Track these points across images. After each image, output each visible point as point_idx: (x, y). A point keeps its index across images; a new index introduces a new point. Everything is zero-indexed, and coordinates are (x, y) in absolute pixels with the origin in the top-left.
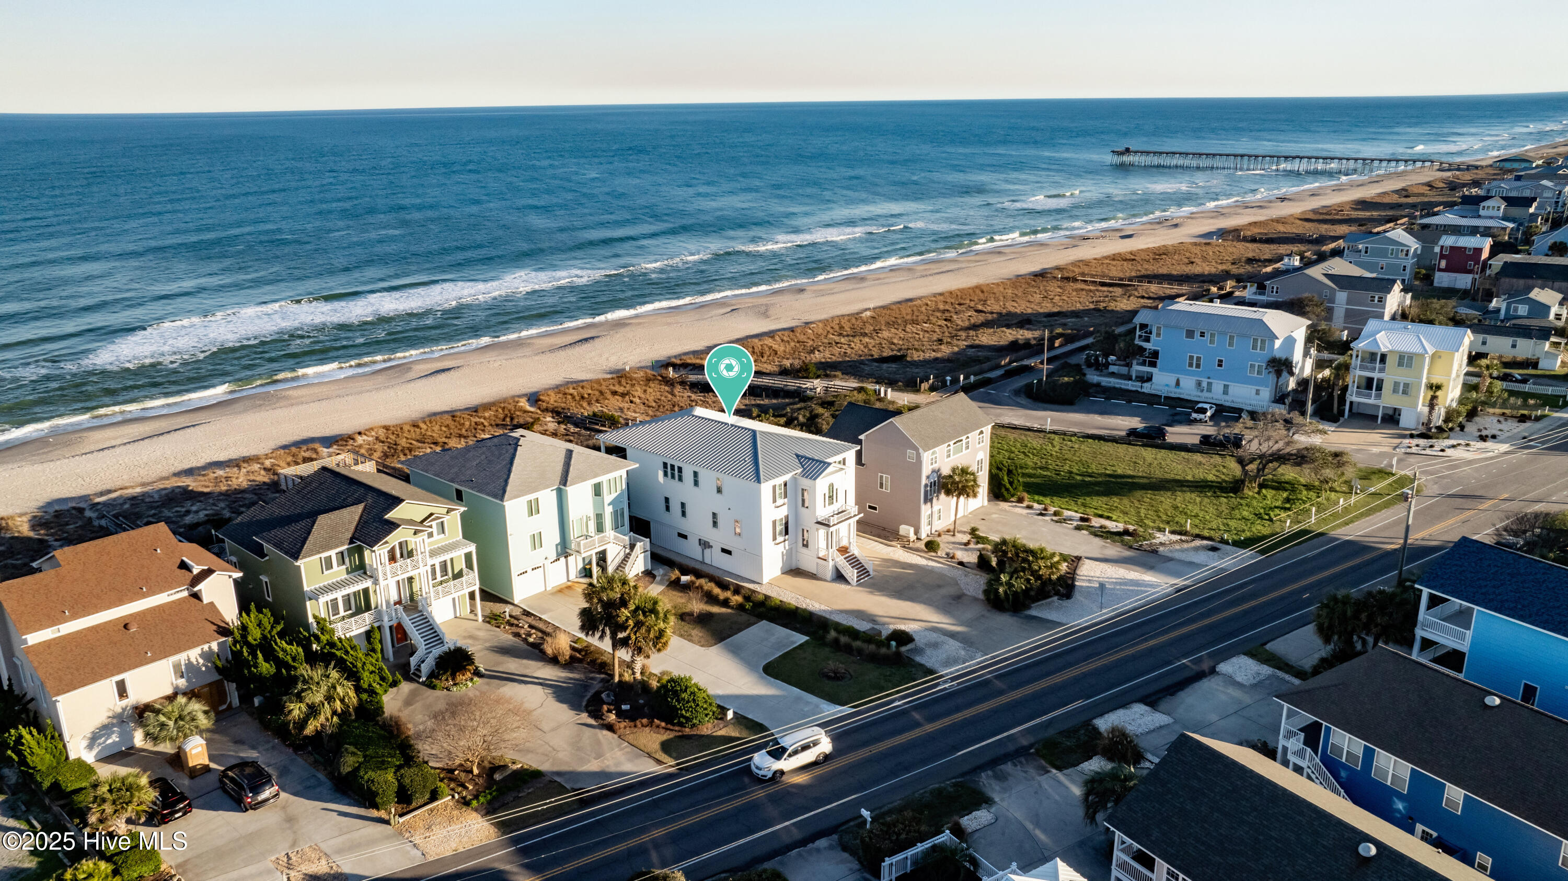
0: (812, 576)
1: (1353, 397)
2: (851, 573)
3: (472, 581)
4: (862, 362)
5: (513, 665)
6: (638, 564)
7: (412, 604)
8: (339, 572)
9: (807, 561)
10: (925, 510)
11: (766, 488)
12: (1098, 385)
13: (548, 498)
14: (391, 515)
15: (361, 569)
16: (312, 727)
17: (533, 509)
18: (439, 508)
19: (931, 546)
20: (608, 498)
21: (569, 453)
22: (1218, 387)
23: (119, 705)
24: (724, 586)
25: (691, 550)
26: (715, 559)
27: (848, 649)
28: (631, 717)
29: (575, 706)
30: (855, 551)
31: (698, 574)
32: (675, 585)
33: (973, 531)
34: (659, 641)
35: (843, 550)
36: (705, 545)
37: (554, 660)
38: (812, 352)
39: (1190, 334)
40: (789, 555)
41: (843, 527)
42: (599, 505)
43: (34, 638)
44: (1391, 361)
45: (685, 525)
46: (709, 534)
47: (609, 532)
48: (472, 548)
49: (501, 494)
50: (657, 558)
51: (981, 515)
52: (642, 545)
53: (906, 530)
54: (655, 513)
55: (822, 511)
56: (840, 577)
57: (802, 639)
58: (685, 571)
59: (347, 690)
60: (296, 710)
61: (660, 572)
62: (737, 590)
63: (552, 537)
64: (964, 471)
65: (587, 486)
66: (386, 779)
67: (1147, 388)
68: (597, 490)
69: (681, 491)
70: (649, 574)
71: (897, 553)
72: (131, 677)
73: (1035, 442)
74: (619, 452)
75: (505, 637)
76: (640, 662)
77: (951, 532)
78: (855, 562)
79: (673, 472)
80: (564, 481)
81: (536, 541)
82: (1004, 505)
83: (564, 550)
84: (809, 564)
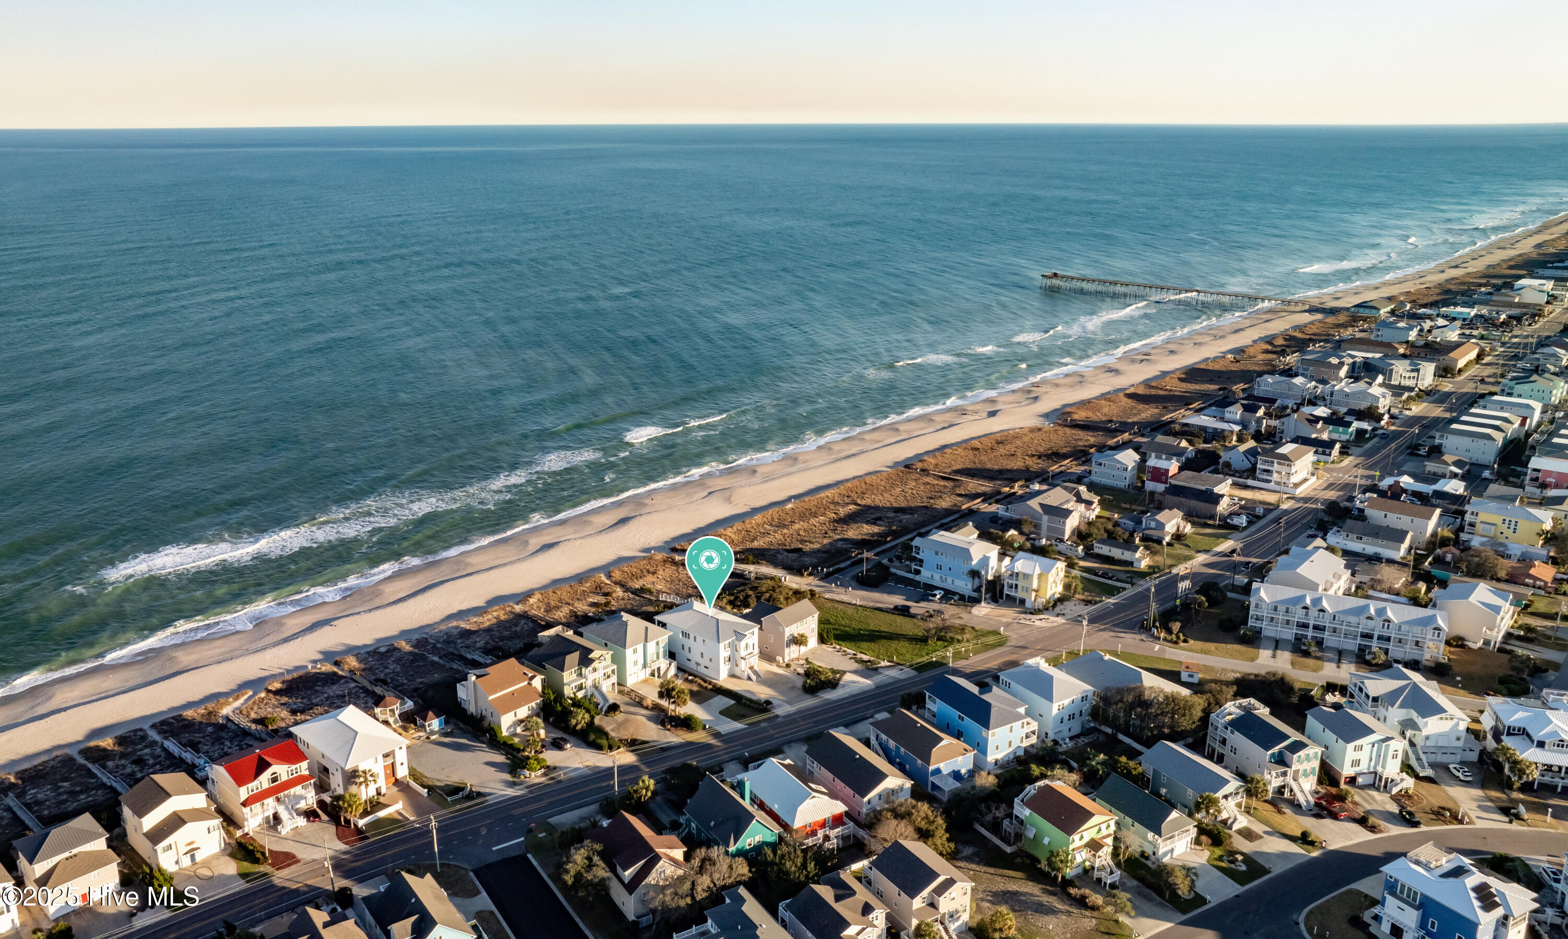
0: (739, 678)
1: (1006, 591)
2: (753, 677)
3: (614, 679)
4: (778, 551)
5: (632, 709)
6: (673, 671)
7: (596, 687)
8: (574, 676)
9: (737, 672)
10: (787, 650)
11: (722, 645)
12: (895, 574)
13: (640, 647)
14: (591, 656)
15: (580, 675)
16: (579, 727)
17: (635, 651)
18: (604, 652)
19: (788, 666)
20: (661, 645)
21: (647, 629)
22: (949, 580)
23: (514, 719)
24: (705, 681)
25: (692, 666)
26: (702, 670)
27: (749, 706)
28: (676, 726)
29: (656, 723)
30: (756, 668)
31: (695, 676)
32: (686, 680)
33: (807, 660)
34: (684, 703)
35: (751, 668)
36: (698, 664)
37: (647, 708)
38: (753, 541)
39: (937, 553)
40: (731, 669)
41: (752, 660)
42: (658, 649)
43: (491, 698)
44: (1021, 577)
45: (690, 656)
46: (700, 660)
47: (662, 659)
48: (615, 667)
49: (624, 646)
50: (680, 669)
51: (813, 652)
52: (674, 664)
53: (779, 659)
54: (678, 650)
55: (743, 653)
56: (749, 679)
57: (733, 702)
58: (690, 674)
59: (587, 716)
60: (574, 722)
61: (680, 674)
62: (710, 683)
63: (641, 662)
64: (802, 636)
65: (654, 642)
66: (604, 742)
67: (917, 578)
68: (658, 643)
69: (689, 643)
70: (676, 675)
71: (774, 669)
72: (518, 711)
73: (850, 611)
74: (664, 625)
75: (627, 699)
76: (678, 709)
77: (798, 659)
78: (756, 673)
79: (686, 635)
80: (646, 641)
81: (636, 663)
82: (824, 646)
83: (645, 666)
84: (738, 673)
